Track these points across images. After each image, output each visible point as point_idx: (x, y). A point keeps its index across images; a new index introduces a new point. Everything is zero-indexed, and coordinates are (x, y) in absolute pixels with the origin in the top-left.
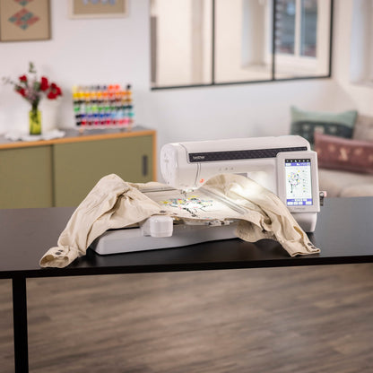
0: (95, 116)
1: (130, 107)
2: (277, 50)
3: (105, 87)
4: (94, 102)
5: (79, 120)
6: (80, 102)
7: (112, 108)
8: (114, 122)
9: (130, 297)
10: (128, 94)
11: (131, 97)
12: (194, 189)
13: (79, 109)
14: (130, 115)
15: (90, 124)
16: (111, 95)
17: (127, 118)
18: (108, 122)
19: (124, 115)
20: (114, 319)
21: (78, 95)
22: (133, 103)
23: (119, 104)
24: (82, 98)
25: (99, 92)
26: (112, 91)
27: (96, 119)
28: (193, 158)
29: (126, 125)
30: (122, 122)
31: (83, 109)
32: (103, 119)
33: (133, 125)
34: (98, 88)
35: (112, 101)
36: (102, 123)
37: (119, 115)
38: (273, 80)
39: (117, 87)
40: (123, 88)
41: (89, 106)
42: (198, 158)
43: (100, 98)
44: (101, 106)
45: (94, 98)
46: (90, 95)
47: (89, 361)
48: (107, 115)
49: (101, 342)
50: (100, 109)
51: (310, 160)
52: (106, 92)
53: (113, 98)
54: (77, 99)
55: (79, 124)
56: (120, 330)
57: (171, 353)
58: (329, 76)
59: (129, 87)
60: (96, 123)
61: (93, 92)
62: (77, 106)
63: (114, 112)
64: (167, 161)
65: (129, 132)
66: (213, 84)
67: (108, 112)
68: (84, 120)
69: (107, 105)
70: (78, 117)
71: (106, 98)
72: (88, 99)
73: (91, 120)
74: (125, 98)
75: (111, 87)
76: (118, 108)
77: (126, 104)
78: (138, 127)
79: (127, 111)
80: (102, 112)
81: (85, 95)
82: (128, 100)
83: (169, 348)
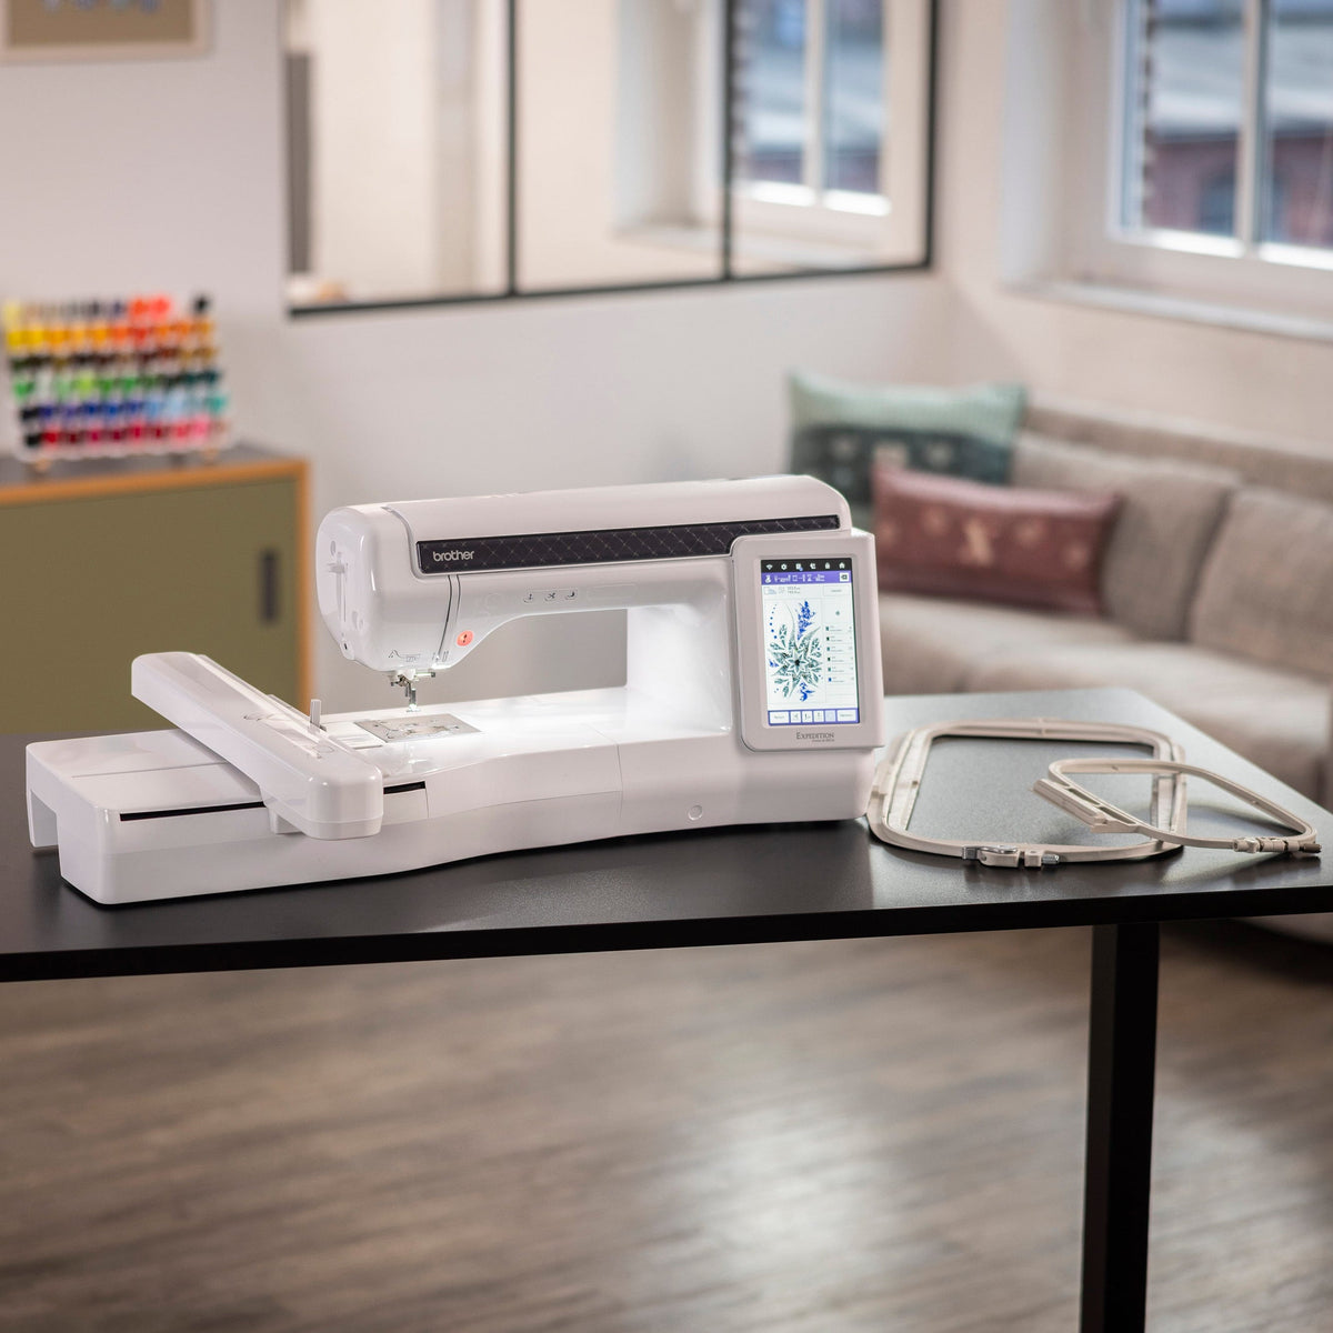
0: (89, 409)
1: (210, 377)
2: (741, 170)
3: (118, 308)
4: (80, 360)
5: (36, 427)
6: (34, 363)
7: (145, 382)
8: (159, 433)
9: (217, 1058)
10: (198, 328)
11: (215, 339)
12: (436, 667)
13: (30, 388)
14: (213, 404)
15: (74, 438)
16: (139, 333)
17: (202, 417)
18: (136, 432)
19: (190, 403)
20: (161, 1137)
21: (26, 336)
22: (221, 362)
23: (171, 367)
24: (39, 347)
25: (101, 325)
26: (146, 320)
27: (94, 423)
28: (434, 556)
29: (196, 443)
30: (184, 431)
31: (46, 387)
32: (120, 422)
33: (224, 441)
34: (94, 309)
35: (145, 358)
36: (117, 436)
37: (175, 407)
38: (727, 278)
39: (161, 306)
40: (180, 309)
41: (67, 376)
42: (452, 556)
43: (105, 346)
44: (111, 373)
45: (83, 345)
46: (67, 335)
47: (67, 1286)
48: (131, 407)
49: (110, 1217)
50: (103, 385)
51: (848, 563)
52: (123, 323)
53: (150, 344)
54: (20, 351)
55: (33, 441)
56: (179, 1175)
57: (363, 1256)
58: (926, 263)
59: (201, 305)
60: (95, 436)
61: (79, 326)
62: (25, 378)
63: (156, 396)
64: (339, 569)
65: (210, 464)
66: (512, 294)
67: (137, 394)
68: (55, 425)
69: (130, 372)
70: (28, 414)
71: (126, 346)
72: (62, 350)
73: (78, 424)
74: (190, 343)
75: (140, 307)
76: (170, 382)
77: (196, 366)
78: (243, 449)
79: (201, 392)
80: (116, 397)
81: (49, 336)
82: (203, 352)
83: (357, 1239)
